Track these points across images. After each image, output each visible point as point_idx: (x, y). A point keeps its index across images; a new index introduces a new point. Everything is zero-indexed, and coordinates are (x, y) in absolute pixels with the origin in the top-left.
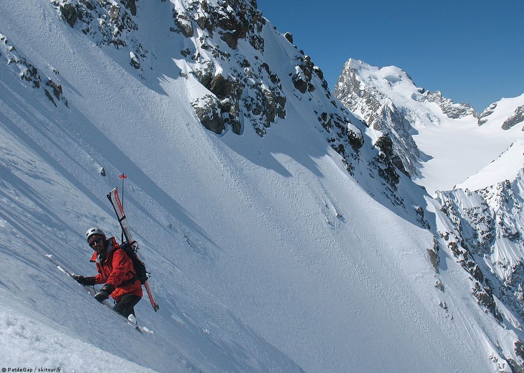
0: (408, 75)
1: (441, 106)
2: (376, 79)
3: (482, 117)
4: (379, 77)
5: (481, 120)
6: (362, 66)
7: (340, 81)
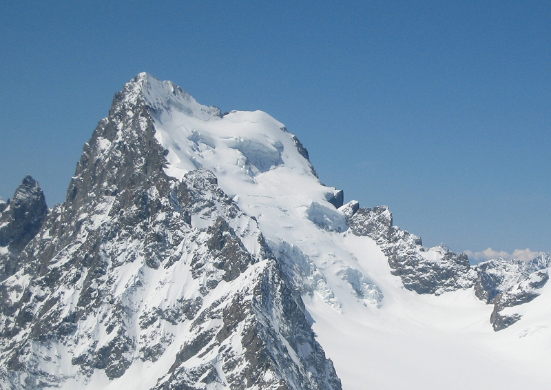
0: (299, 145)
1: (388, 252)
2: (211, 144)
3: (506, 305)
4: (218, 141)
5: (502, 313)
6: (174, 99)
7: (105, 135)
